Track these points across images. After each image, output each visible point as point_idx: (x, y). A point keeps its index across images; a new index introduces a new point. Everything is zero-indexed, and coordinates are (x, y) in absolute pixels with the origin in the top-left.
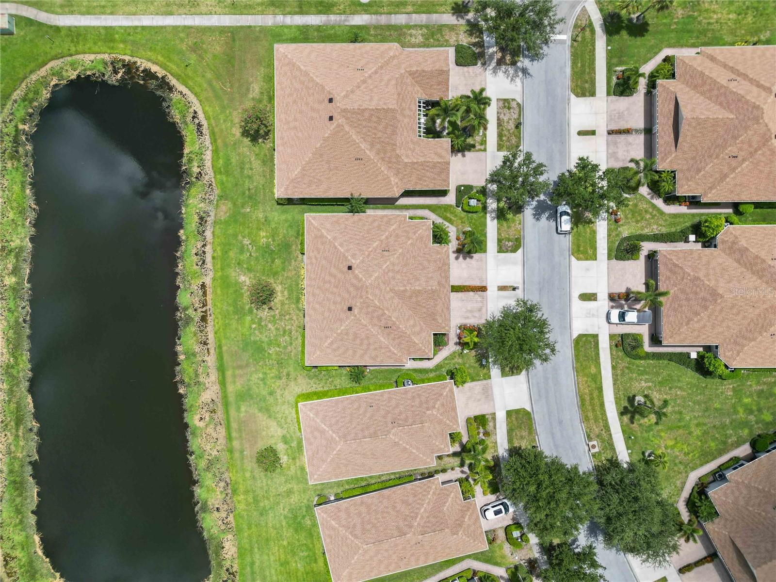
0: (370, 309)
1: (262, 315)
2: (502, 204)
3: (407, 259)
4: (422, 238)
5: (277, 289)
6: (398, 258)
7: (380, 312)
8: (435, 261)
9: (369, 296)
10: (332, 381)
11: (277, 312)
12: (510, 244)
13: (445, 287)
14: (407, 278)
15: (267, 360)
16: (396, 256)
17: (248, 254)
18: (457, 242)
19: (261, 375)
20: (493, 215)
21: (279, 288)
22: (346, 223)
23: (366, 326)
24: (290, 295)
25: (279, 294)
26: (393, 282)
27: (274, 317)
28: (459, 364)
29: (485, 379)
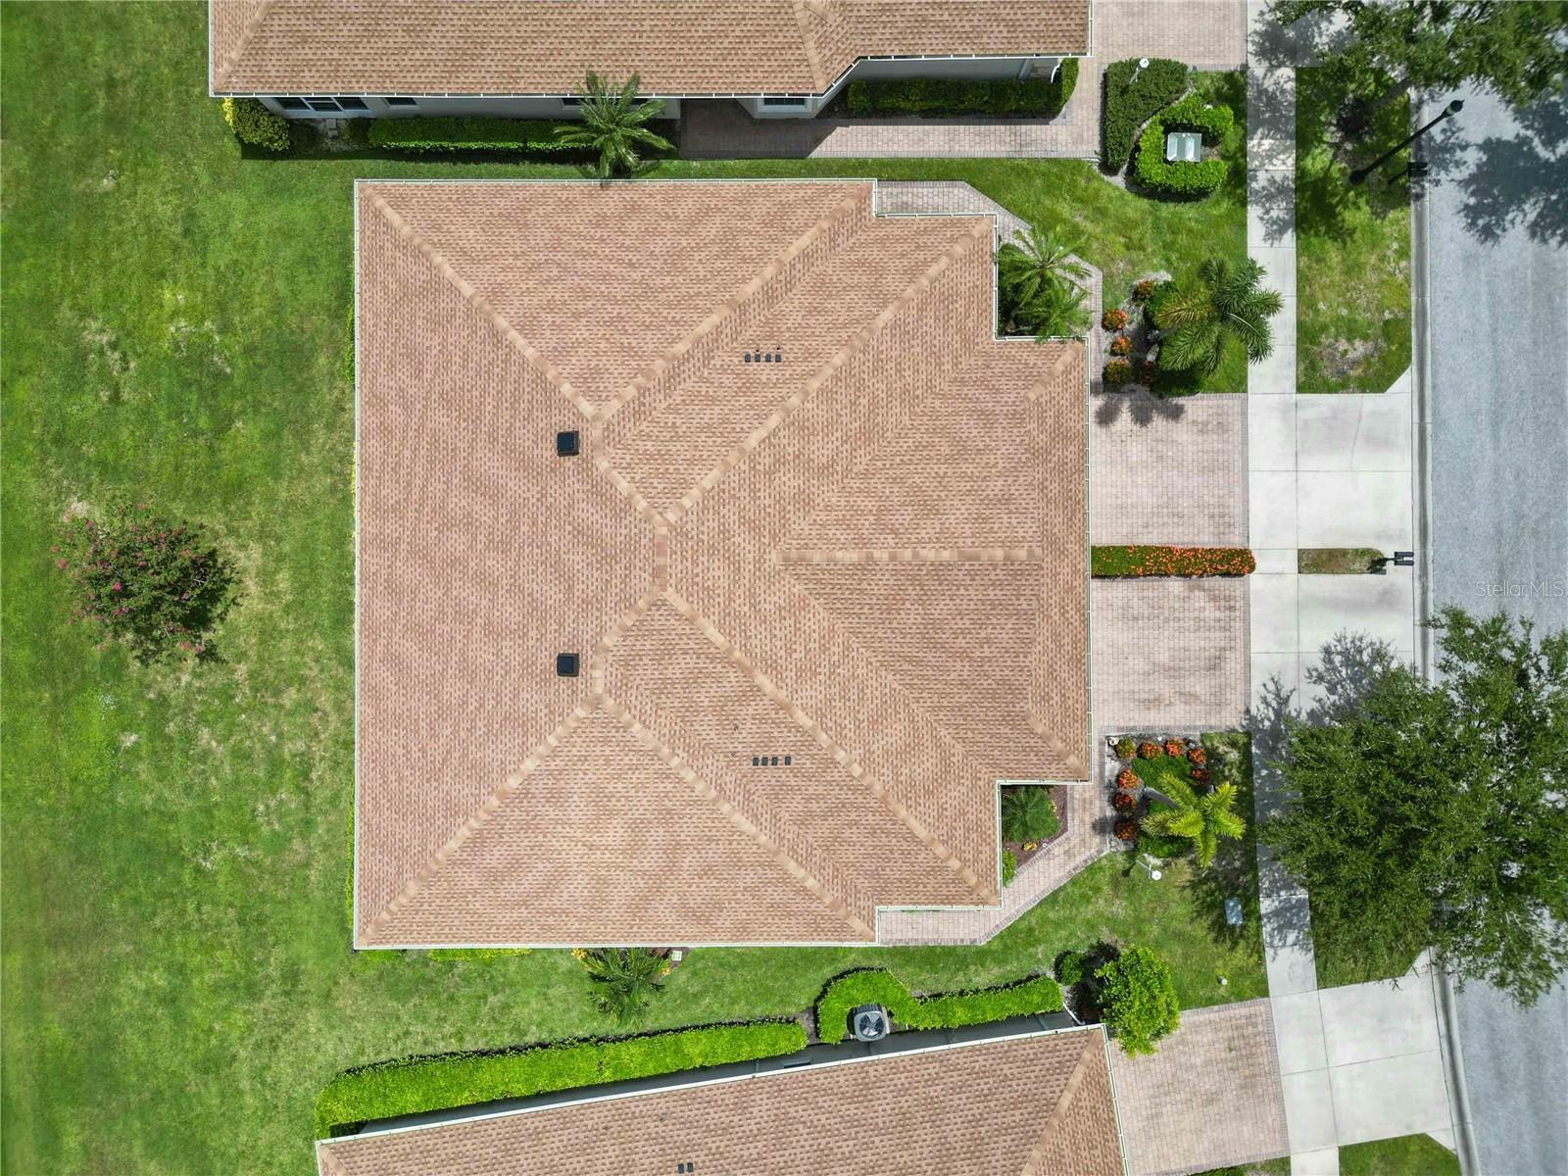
0: (675, 671)
1: (167, 686)
2: (1319, 160)
3: (874, 404)
4: (948, 299)
5: (242, 560)
6: (827, 394)
7: (733, 680)
8: (1018, 418)
9: (670, 593)
10: (506, 1007)
11: (242, 670)
12: (1359, 349)
13: (1063, 552)
14: (871, 504)
15: (191, 907)
16: (814, 384)
17: (105, 396)
18: (1107, 339)
19: (160, 979)
20: (1280, 210)
21: (246, 558)
22: (562, 221)
23: (654, 755)
24: (302, 589)
25: (252, 585)
26: (800, 525)
27: (226, 694)
28: (1112, 922)
29: (1240, 997)
